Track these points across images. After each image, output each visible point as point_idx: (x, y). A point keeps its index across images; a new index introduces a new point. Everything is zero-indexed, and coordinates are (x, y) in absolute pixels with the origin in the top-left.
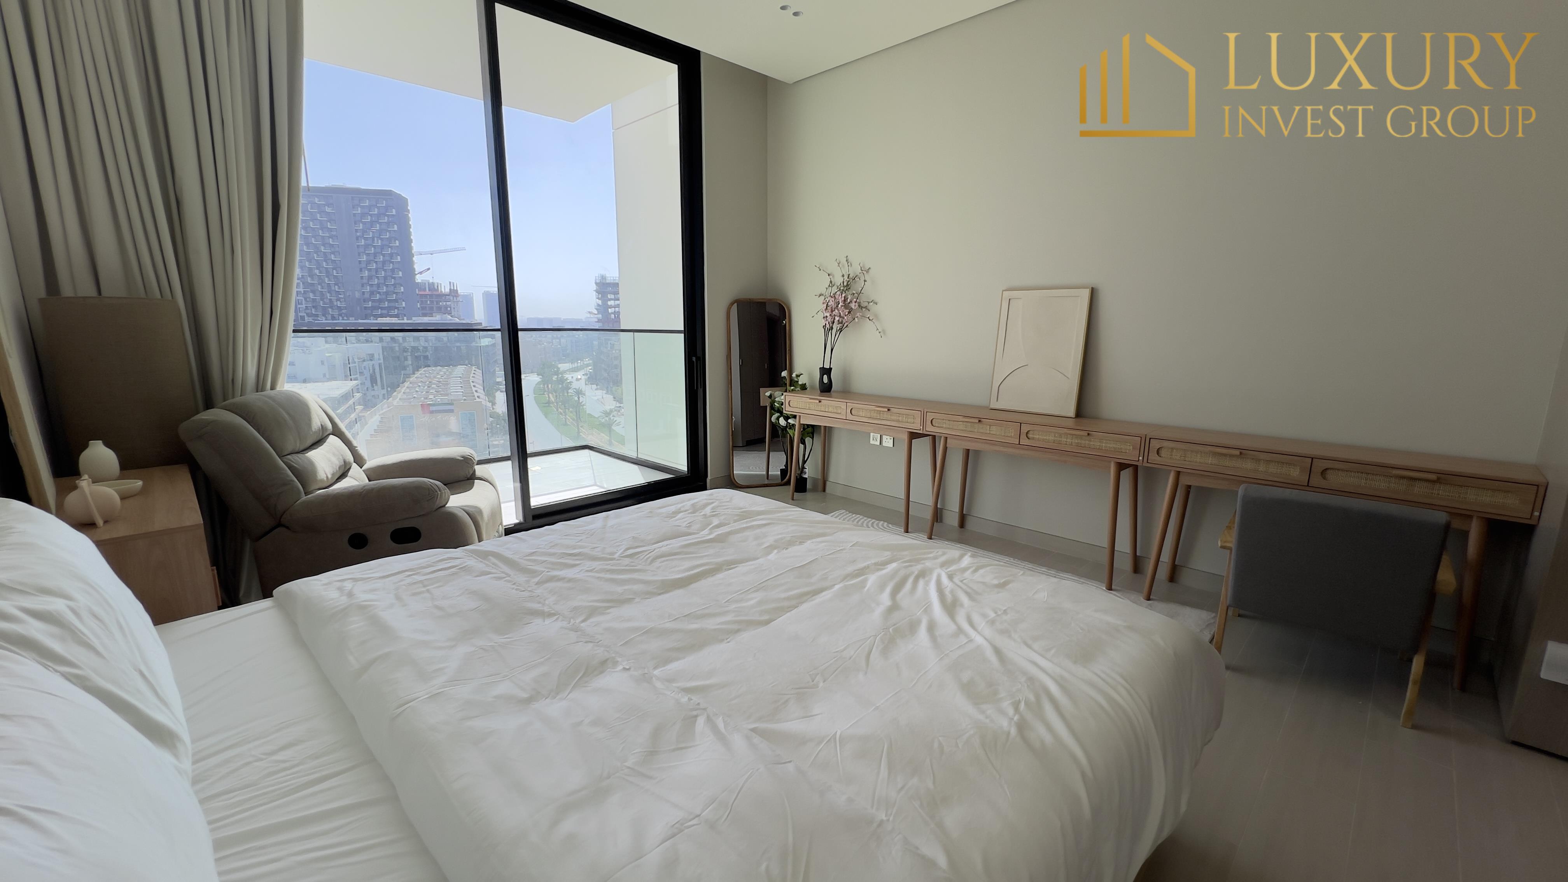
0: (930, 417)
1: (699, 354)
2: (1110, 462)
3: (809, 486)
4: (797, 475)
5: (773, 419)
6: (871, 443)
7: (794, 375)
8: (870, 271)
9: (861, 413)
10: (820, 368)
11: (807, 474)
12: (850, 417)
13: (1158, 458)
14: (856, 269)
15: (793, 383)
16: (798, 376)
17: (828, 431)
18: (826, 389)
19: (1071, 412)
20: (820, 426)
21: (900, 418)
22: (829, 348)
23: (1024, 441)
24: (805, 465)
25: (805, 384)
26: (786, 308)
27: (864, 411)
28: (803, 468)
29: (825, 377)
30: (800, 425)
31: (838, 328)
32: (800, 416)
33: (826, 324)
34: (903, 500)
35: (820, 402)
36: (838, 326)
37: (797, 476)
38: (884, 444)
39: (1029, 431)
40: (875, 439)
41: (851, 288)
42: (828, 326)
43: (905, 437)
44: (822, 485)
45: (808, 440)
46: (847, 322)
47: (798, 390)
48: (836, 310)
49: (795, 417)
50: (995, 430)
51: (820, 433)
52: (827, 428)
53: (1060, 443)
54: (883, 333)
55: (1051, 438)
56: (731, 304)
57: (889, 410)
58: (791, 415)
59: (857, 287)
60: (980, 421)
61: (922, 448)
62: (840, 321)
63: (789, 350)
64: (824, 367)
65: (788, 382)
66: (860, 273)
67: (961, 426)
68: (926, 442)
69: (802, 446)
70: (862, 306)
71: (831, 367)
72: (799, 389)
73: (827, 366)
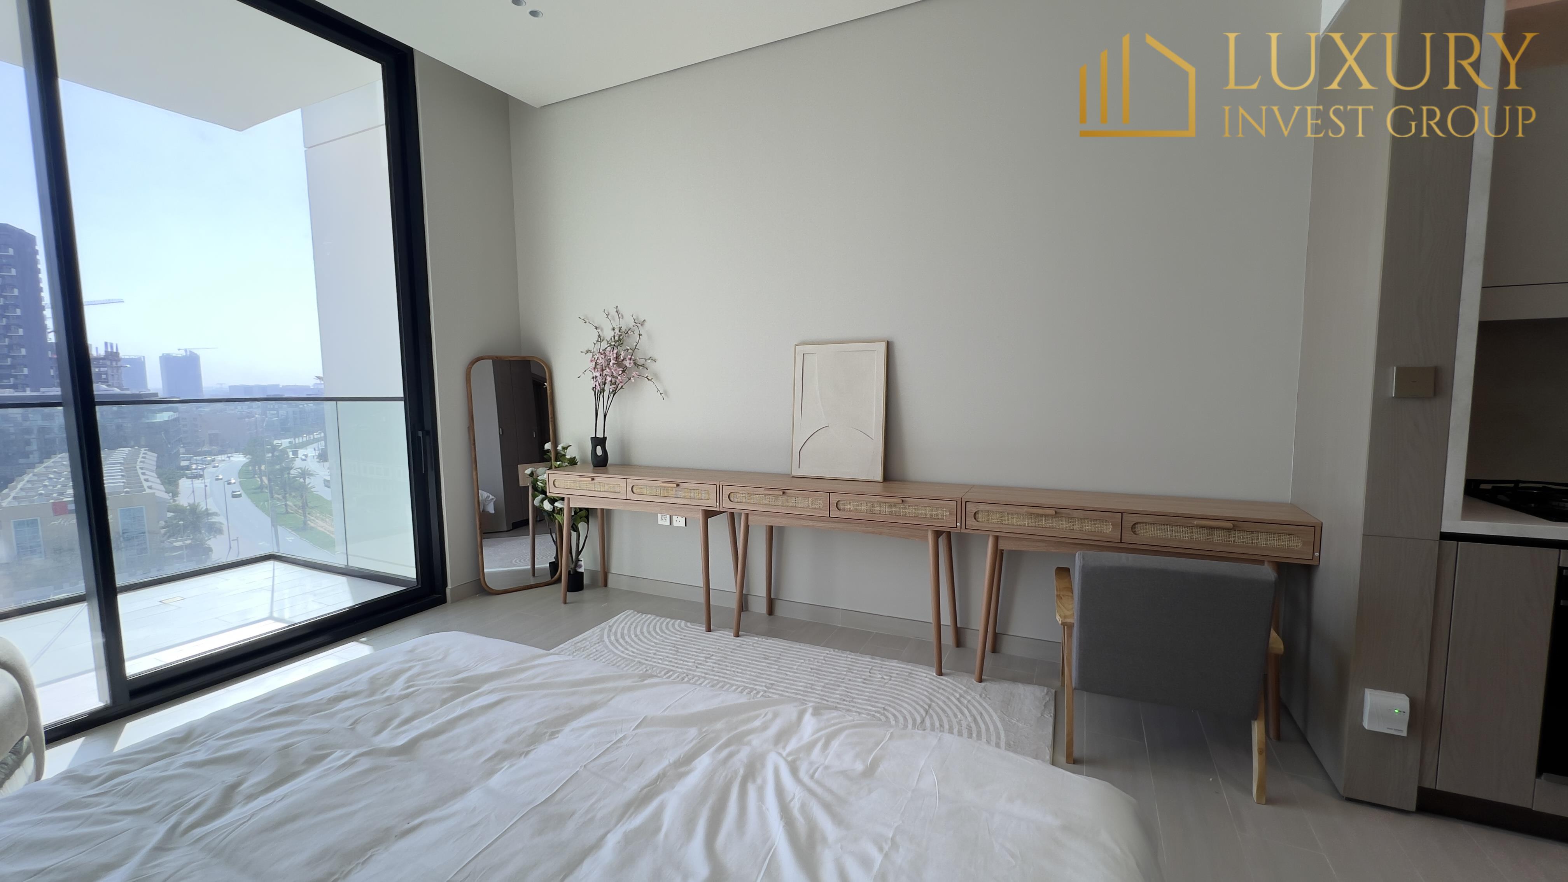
0: (727, 490)
1: (428, 426)
2: (927, 530)
3: (586, 580)
4: (570, 570)
5: (537, 502)
6: (659, 523)
7: (560, 448)
8: (645, 323)
9: (645, 491)
10: (591, 438)
11: (583, 567)
12: (631, 496)
13: (974, 523)
14: (628, 322)
15: (559, 456)
16: (564, 448)
17: (606, 516)
18: (601, 462)
19: (879, 477)
20: (596, 509)
21: (692, 495)
22: (600, 414)
23: (835, 513)
24: (579, 557)
25: (575, 457)
26: (545, 369)
27: (647, 487)
28: (578, 560)
29: (599, 449)
30: (570, 509)
31: (611, 390)
32: (569, 499)
33: (596, 385)
34: (702, 589)
35: (593, 479)
36: (611, 387)
37: (569, 572)
38: (675, 524)
39: (839, 501)
40: (663, 518)
41: (624, 343)
42: (598, 387)
43: (700, 516)
44: (603, 577)
45: (582, 526)
46: (621, 382)
47: (567, 466)
48: (607, 369)
49: (563, 499)
50: (801, 502)
51: (596, 516)
52: (605, 510)
53: (872, 513)
54: (664, 394)
55: (864, 508)
56: (471, 362)
57: (678, 485)
58: (558, 497)
59: (630, 342)
60: (784, 493)
61: (719, 528)
62: (613, 381)
63: (552, 418)
64: (597, 436)
65: (553, 456)
66: (633, 326)
67: (763, 500)
68: (723, 520)
69: (574, 534)
70: (639, 364)
71: (605, 436)
72: (567, 464)
73: (600, 435)
